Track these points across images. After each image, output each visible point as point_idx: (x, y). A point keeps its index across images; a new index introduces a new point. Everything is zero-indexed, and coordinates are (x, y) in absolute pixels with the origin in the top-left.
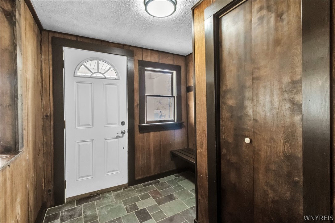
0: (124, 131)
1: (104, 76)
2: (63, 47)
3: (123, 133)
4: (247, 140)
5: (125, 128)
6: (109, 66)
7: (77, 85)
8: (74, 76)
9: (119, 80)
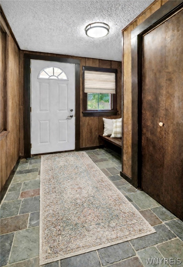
0: (72, 115)
1: (58, 78)
2: (31, 60)
3: (71, 117)
4: (161, 124)
5: (73, 113)
6: (61, 71)
7: (40, 84)
8: (38, 79)
9: (68, 81)
